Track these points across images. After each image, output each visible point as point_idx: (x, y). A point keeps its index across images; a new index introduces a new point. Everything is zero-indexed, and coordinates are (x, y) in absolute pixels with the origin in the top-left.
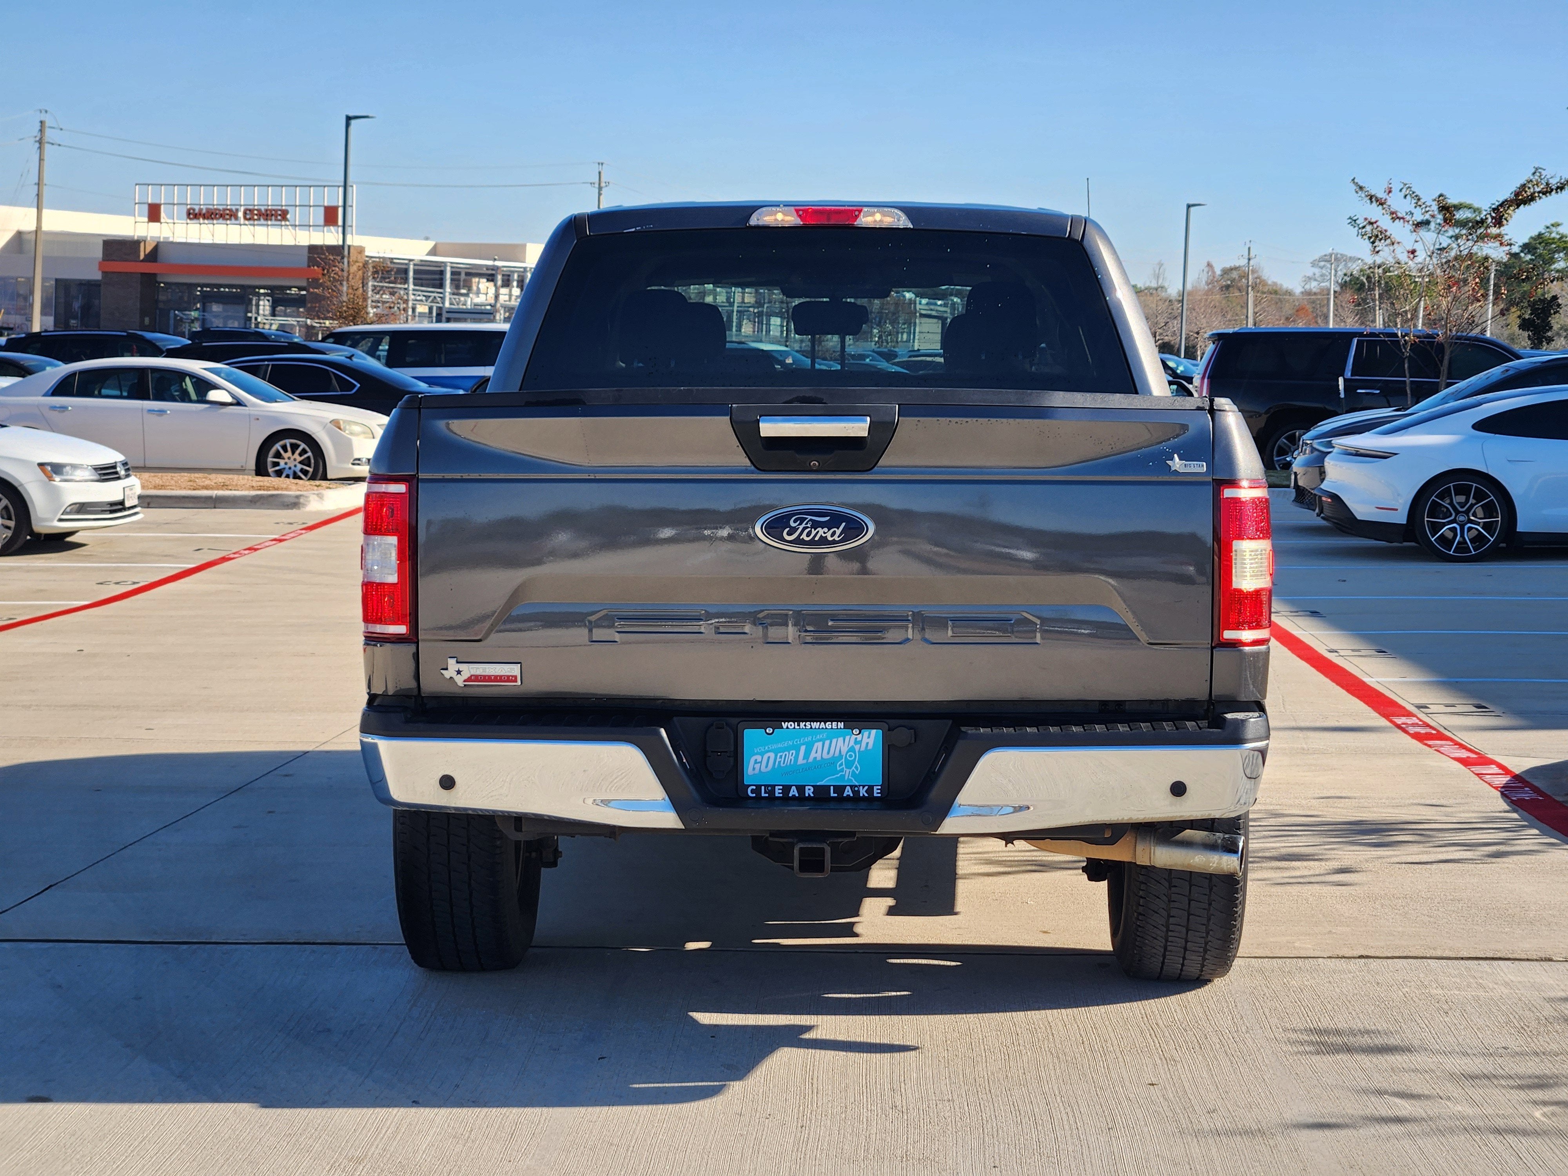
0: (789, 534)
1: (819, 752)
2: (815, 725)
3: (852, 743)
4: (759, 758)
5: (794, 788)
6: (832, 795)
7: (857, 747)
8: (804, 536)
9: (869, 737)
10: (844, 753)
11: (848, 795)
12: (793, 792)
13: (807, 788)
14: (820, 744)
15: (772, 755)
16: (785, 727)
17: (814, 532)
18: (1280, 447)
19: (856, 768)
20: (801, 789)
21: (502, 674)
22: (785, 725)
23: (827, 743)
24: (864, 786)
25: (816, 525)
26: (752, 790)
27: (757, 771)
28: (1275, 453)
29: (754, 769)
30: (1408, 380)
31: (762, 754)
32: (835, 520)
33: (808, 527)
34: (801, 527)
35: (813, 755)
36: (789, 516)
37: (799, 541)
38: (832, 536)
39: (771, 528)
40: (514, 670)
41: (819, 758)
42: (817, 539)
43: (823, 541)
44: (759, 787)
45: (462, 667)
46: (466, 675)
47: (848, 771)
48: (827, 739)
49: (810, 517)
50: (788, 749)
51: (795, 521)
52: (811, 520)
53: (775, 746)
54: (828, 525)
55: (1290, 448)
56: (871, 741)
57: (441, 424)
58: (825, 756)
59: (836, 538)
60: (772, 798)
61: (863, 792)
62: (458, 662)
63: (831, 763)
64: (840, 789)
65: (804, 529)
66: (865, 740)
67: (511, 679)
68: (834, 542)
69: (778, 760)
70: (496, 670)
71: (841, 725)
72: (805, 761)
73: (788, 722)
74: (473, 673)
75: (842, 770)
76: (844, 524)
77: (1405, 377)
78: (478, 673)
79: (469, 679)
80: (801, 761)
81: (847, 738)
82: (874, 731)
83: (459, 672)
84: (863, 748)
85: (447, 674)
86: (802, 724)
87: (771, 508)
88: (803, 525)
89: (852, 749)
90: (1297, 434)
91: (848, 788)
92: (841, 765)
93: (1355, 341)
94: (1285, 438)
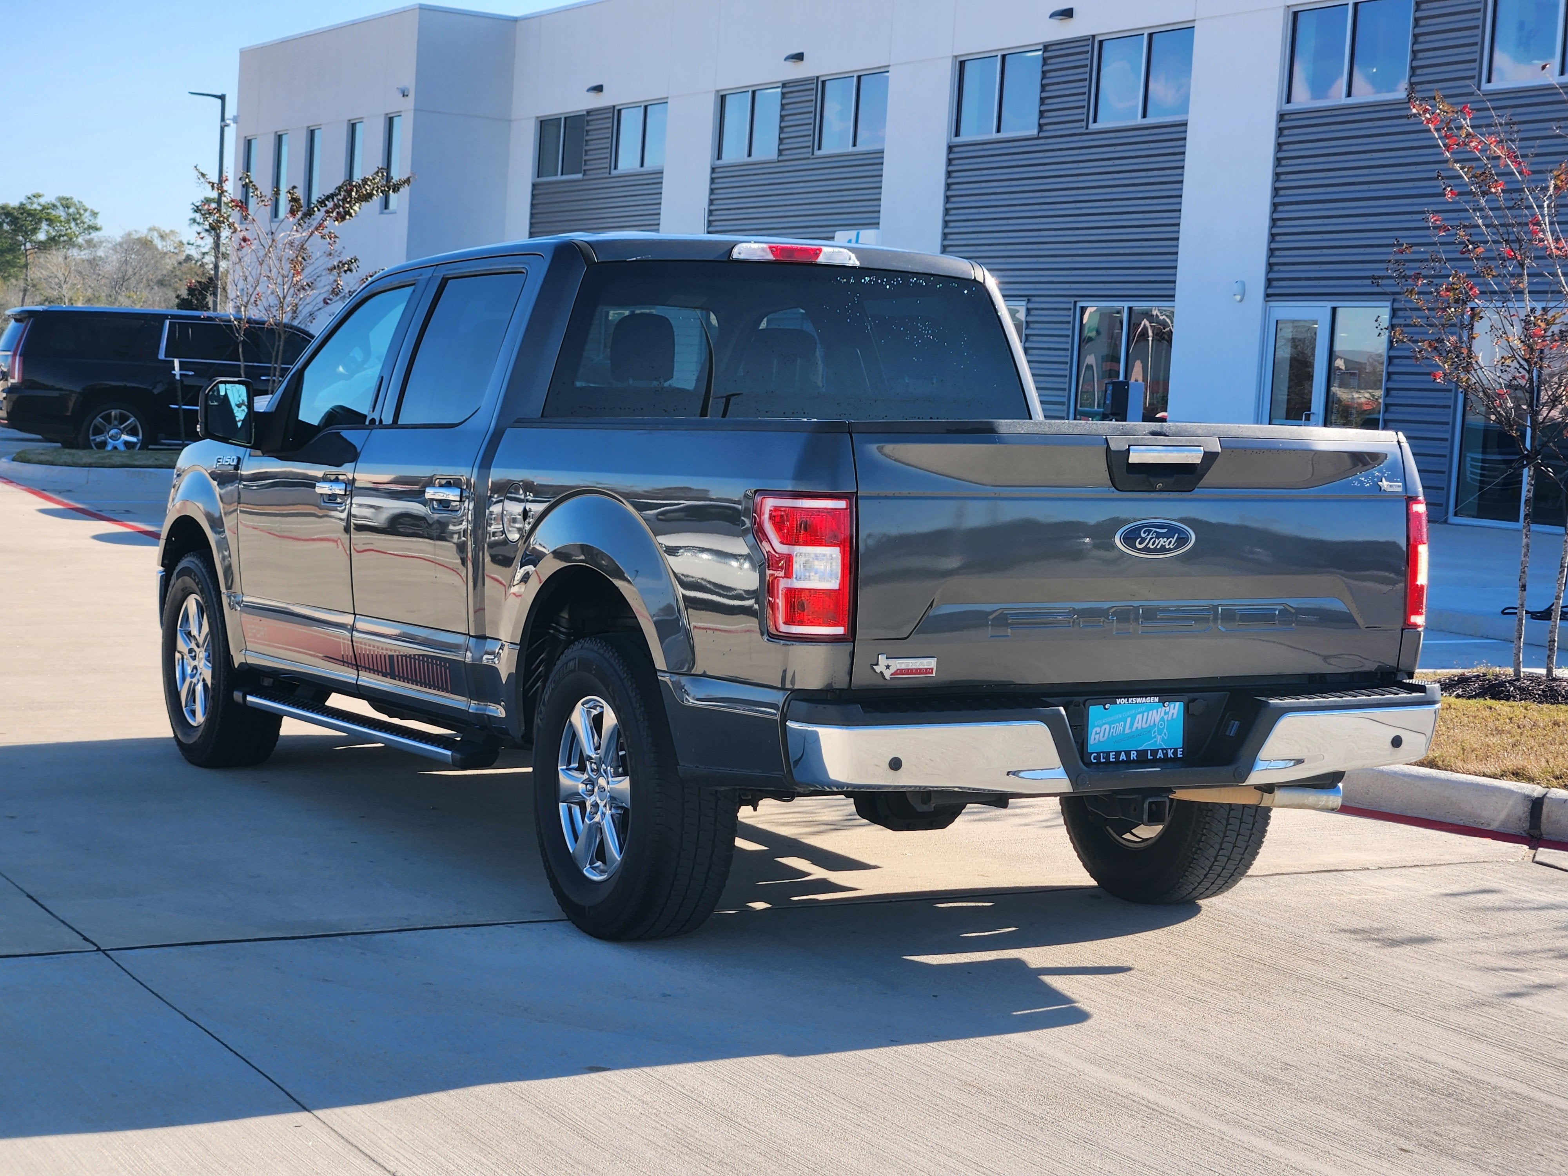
0: (1140, 543)
1: (1140, 722)
2: (1139, 700)
3: (1163, 714)
4: (1098, 729)
5: (1123, 753)
6: (1149, 757)
7: (1166, 717)
8: (1150, 545)
9: (1174, 709)
10: (1156, 723)
11: (1160, 757)
12: (1123, 757)
13: (1132, 752)
14: (1140, 716)
15: (1107, 726)
16: (1118, 703)
17: (1157, 542)
18: (96, 427)
19: (1165, 734)
20: (1128, 753)
21: (921, 667)
22: (1118, 701)
23: (1146, 714)
24: (1171, 749)
25: (1159, 536)
26: (1094, 756)
27: (1097, 741)
28: (91, 432)
29: (1095, 739)
30: (242, 364)
31: (1100, 727)
32: (1171, 531)
33: (1153, 538)
34: (1149, 537)
35: (1135, 725)
36: (1138, 529)
37: (1146, 550)
38: (1169, 545)
39: (1128, 538)
40: (931, 663)
41: (1139, 728)
42: (1158, 547)
43: (1163, 549)
44: (1099, 754)
45: (891, 662)
46: (893, 669)
47: (1159, 737)
48: (1145, 712)
49: (1155, 529)
50: (1119, 721)
51: (1144, 533)
52: (1155, 532)
53: (1110, 719)
54: (1167, 536)
55: (105, 426)
56: (1175, 711)
57: (873, 448)
58: (1144, 726)
59: (1171, 546)
60: (1108, 762)
61: (1170, 754)
62: (887, 658)
63: (1146, 732)
64: (1154, 752)
65: (1151, 539)
66: (1172, 711)
67: (929, 671)
68: (1170, 549)
69: (1112, 730)
70: (918, 664)
71: (1157, 699)
72: (1130, 731)
73: (1121, 698)
74: (899, 667)
75: (1155, 737)
76: (1177, 535)
77: (239, 361)
78: (903, 667)
79: (895, 673)
80: (1127, 731)
81: (1159, 710)
82: (1177, 704)
83: (888, 667)
84: (1170, 718)
85: (878, 669)
86: (1130, 700)
87: (1127, 522)
88: (1150, 536)
89: (1162, 719)
90: (113, 413)
91: (1160, 751)
92: (1155, 732)
93: (167, 322)
94: (101, 418)
